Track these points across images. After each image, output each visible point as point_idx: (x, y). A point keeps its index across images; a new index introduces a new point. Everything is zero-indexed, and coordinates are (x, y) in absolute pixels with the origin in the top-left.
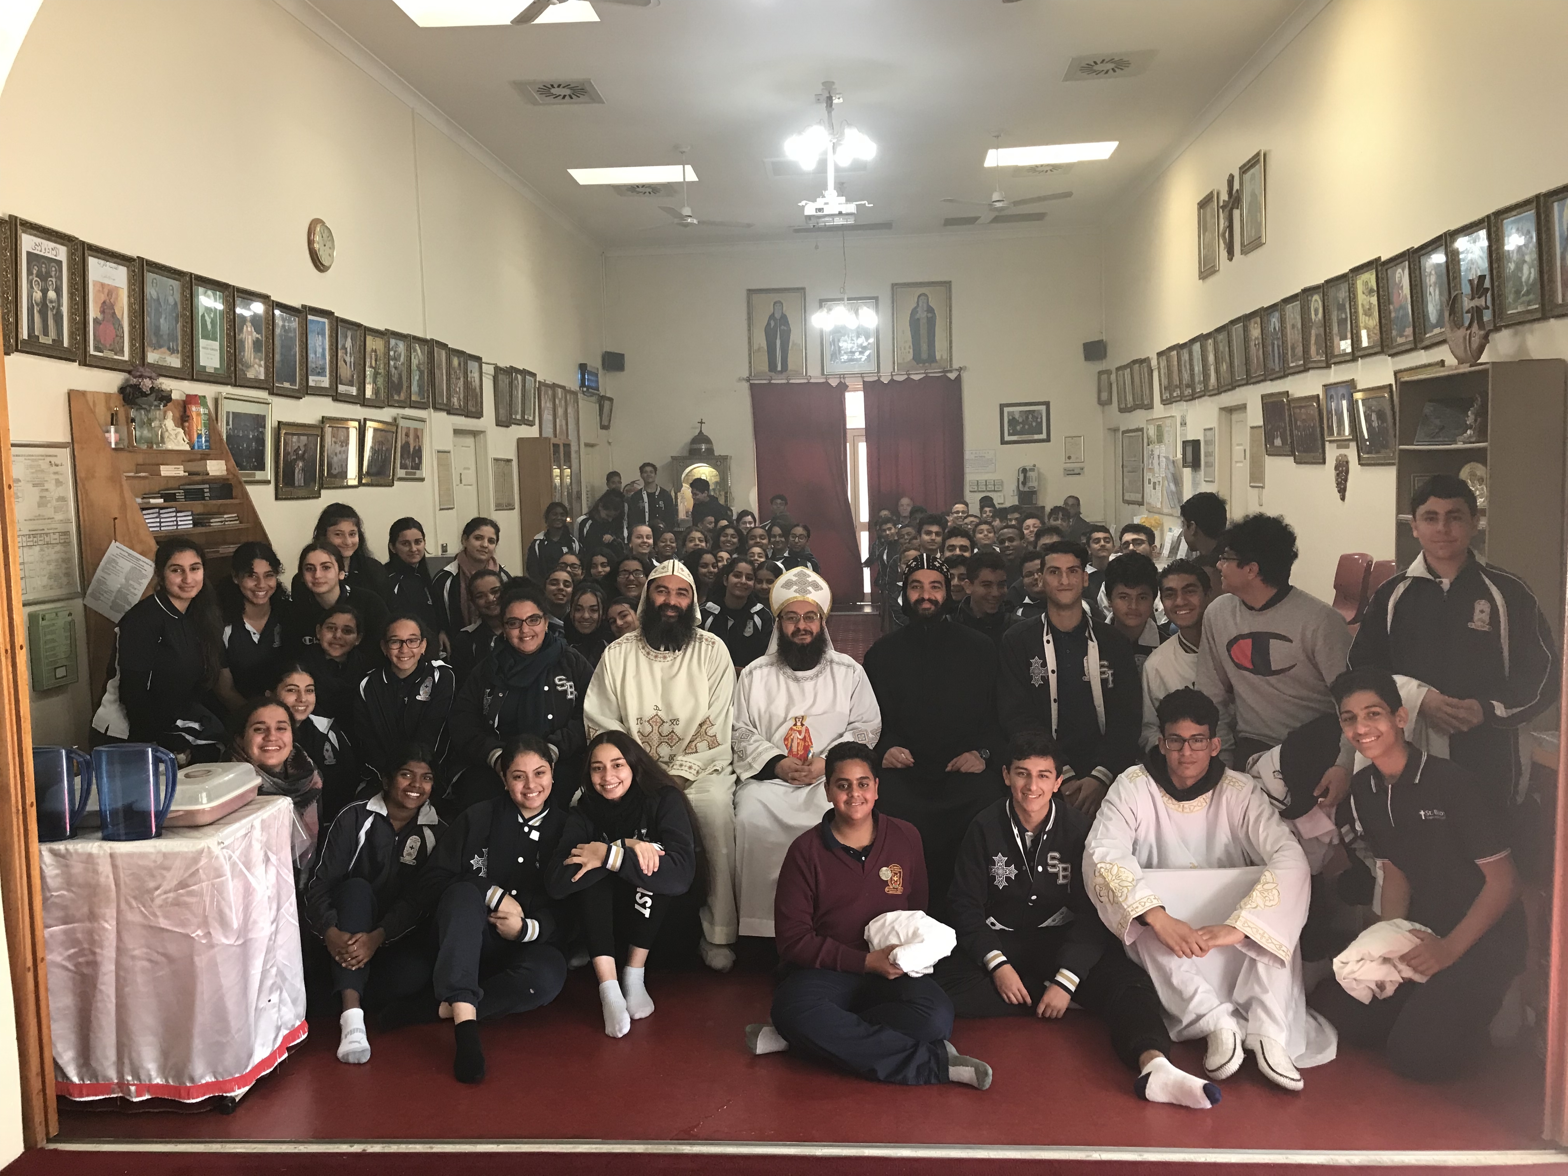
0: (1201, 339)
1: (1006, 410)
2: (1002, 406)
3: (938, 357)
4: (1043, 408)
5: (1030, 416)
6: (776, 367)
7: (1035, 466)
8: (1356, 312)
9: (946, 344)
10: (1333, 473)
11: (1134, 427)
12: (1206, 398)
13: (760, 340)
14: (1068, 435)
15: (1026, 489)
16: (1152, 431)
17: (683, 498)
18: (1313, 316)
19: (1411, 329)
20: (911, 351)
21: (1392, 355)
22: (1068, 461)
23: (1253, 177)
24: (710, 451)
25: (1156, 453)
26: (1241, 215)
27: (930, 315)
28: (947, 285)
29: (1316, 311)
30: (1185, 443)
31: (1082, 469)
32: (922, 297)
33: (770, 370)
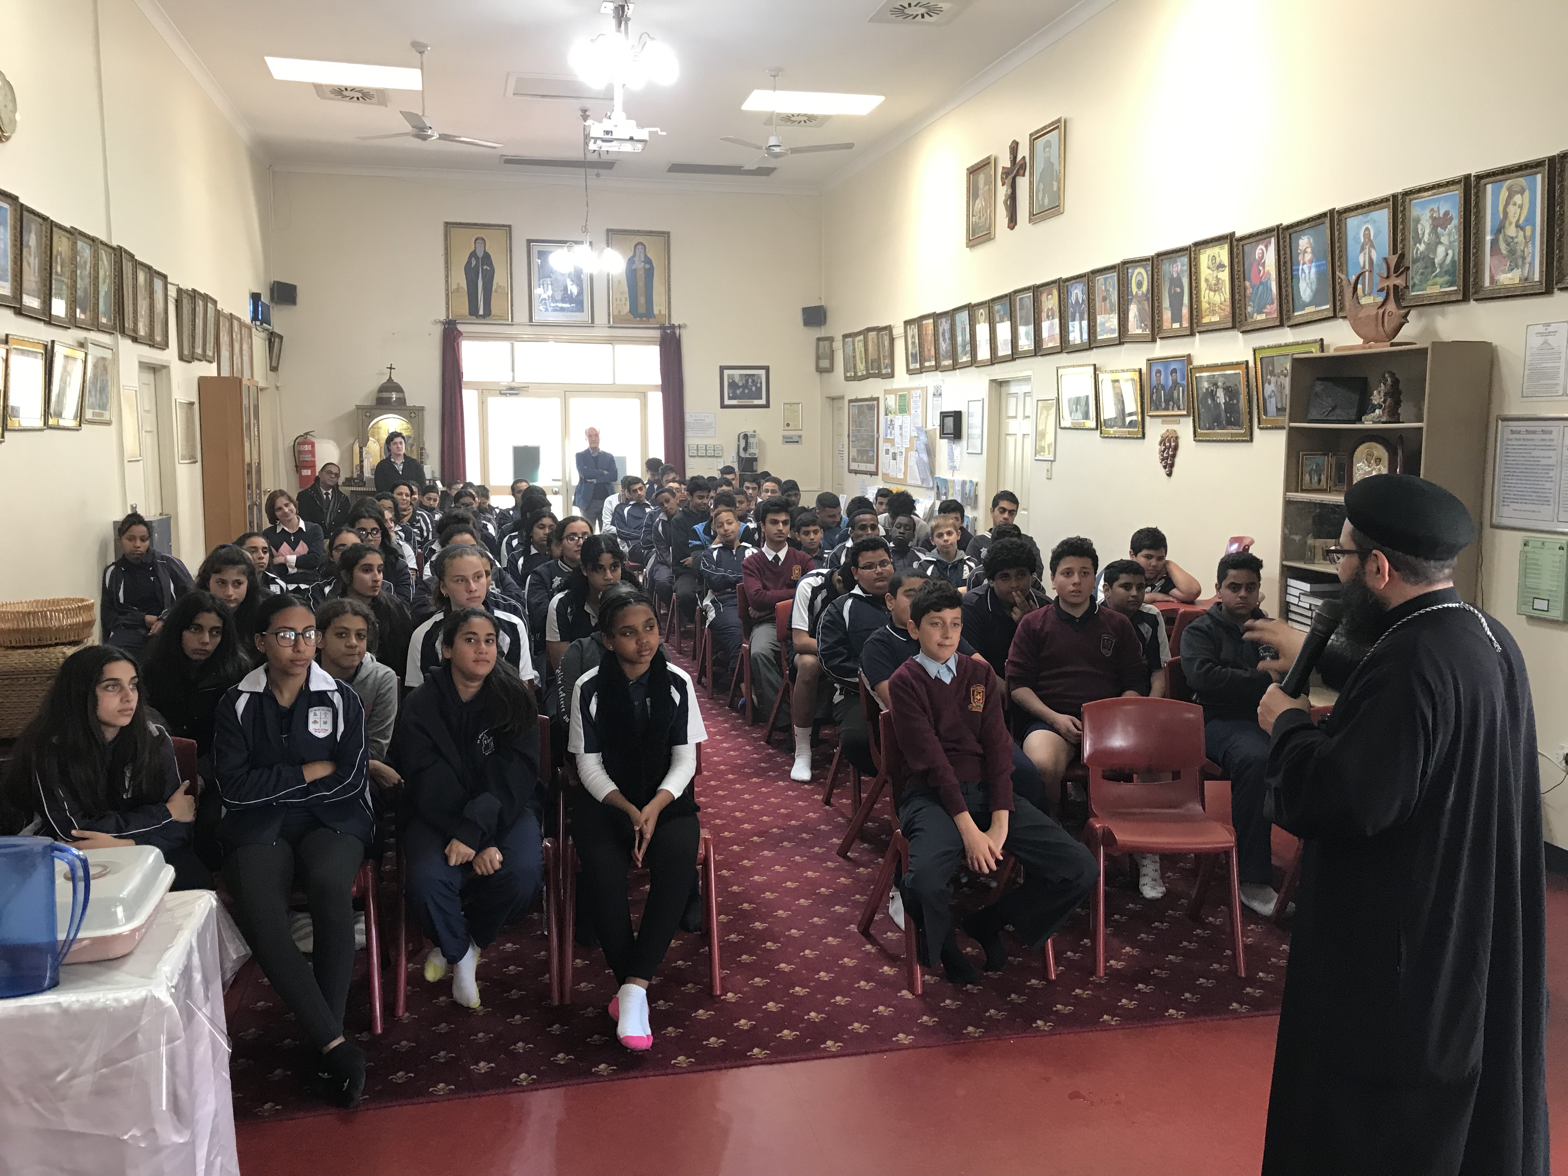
0: (970, 308)
1: (726, 372)
2: (722, 369)
3: (656, 311)
4: (762, 373)
5: (750, 381)
6: (477, 310)
7: (755, 431)
8: (1198, 287)
9: (664, 298)
10: (1157, 448)
11: (867, 396)
12: (973, 368)
13: (460, 279)
14: (787, 402)
15: (748, 456)
16: (892, 401)
17: (368, 453)
18: (1134, 289)
19: (1275, 306)
20: (628, 303)
21: (1243, 332)
22: (787, 428)
23: (1048, 145)
24: (402, 401)
25: (897, 423)
26: (1031, 183)
27: (647, 266)
28: (666, 235)
29: (1140, 285)
30: (944, 415)
31: (800, 437)
32: (640, 247)
33: (470, 314)
